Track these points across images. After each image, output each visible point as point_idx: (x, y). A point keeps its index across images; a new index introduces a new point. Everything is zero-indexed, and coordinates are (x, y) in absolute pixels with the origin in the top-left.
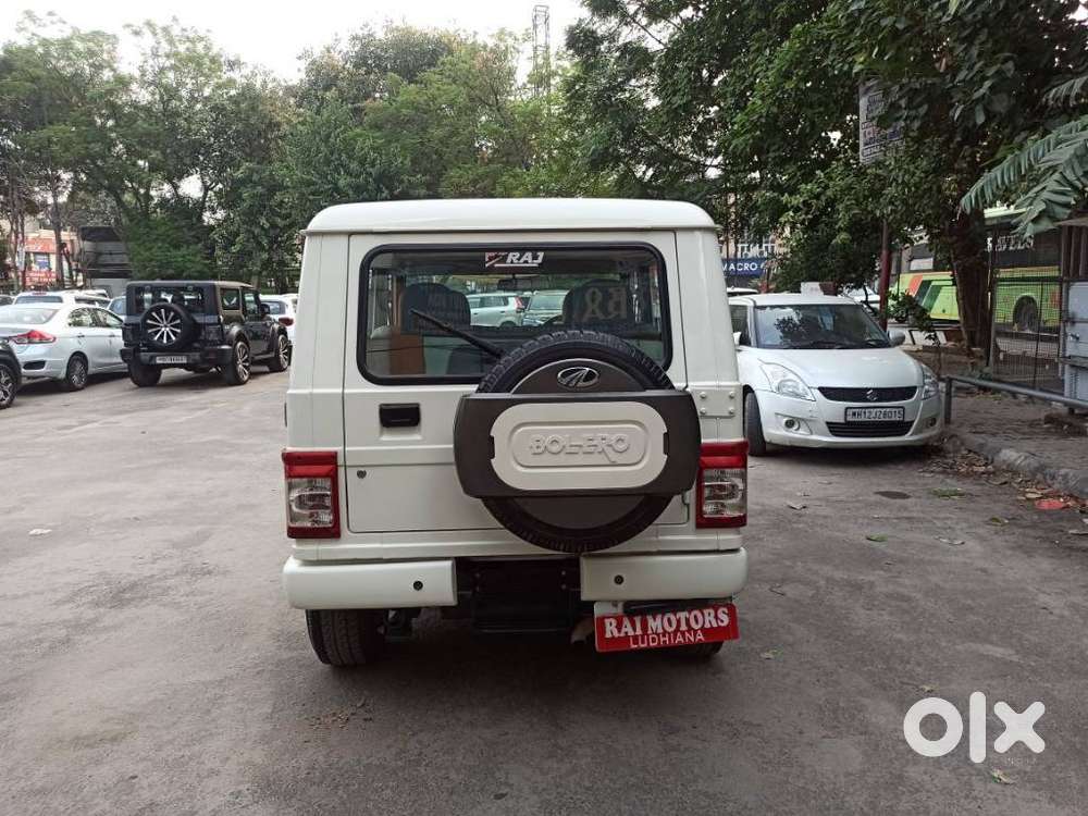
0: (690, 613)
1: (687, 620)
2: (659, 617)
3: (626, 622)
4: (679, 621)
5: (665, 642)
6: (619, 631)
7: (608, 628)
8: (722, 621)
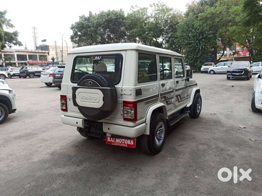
0: (125, 140)
1: (124, 141)
2: (118, 139)
3: (112, 138)
4: (122, 141)
5: (119, 145)
6: (110, 140)
7: (108, 139)
8: (132, 143)
